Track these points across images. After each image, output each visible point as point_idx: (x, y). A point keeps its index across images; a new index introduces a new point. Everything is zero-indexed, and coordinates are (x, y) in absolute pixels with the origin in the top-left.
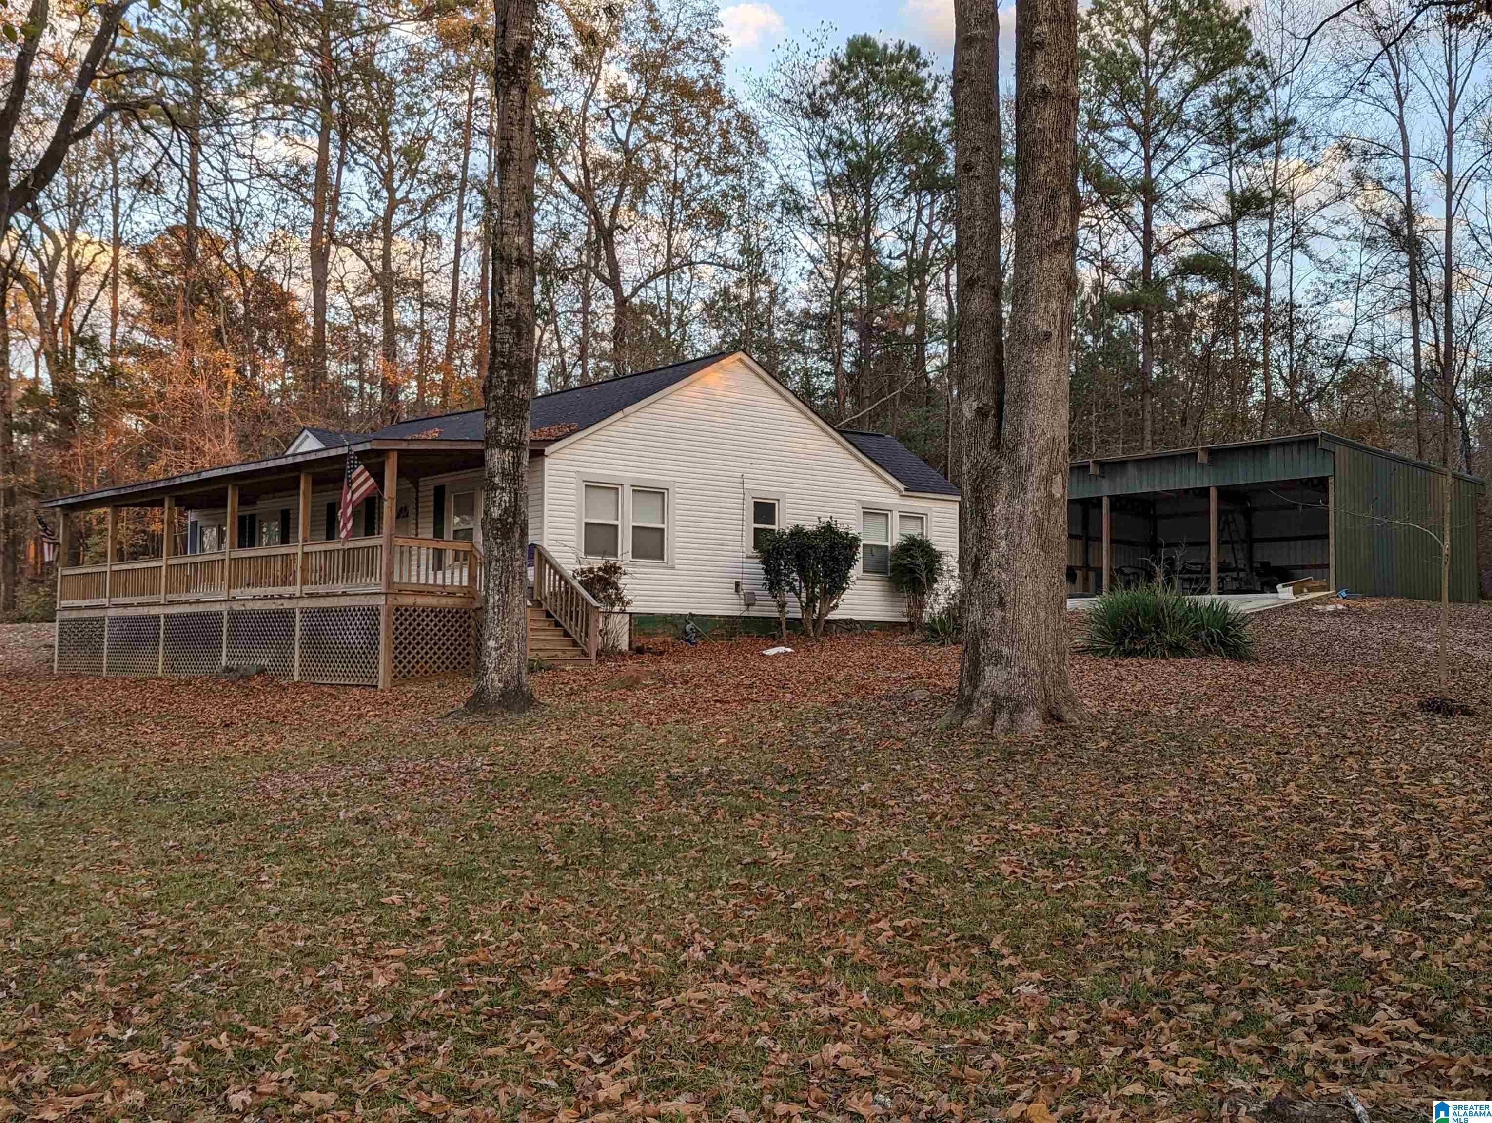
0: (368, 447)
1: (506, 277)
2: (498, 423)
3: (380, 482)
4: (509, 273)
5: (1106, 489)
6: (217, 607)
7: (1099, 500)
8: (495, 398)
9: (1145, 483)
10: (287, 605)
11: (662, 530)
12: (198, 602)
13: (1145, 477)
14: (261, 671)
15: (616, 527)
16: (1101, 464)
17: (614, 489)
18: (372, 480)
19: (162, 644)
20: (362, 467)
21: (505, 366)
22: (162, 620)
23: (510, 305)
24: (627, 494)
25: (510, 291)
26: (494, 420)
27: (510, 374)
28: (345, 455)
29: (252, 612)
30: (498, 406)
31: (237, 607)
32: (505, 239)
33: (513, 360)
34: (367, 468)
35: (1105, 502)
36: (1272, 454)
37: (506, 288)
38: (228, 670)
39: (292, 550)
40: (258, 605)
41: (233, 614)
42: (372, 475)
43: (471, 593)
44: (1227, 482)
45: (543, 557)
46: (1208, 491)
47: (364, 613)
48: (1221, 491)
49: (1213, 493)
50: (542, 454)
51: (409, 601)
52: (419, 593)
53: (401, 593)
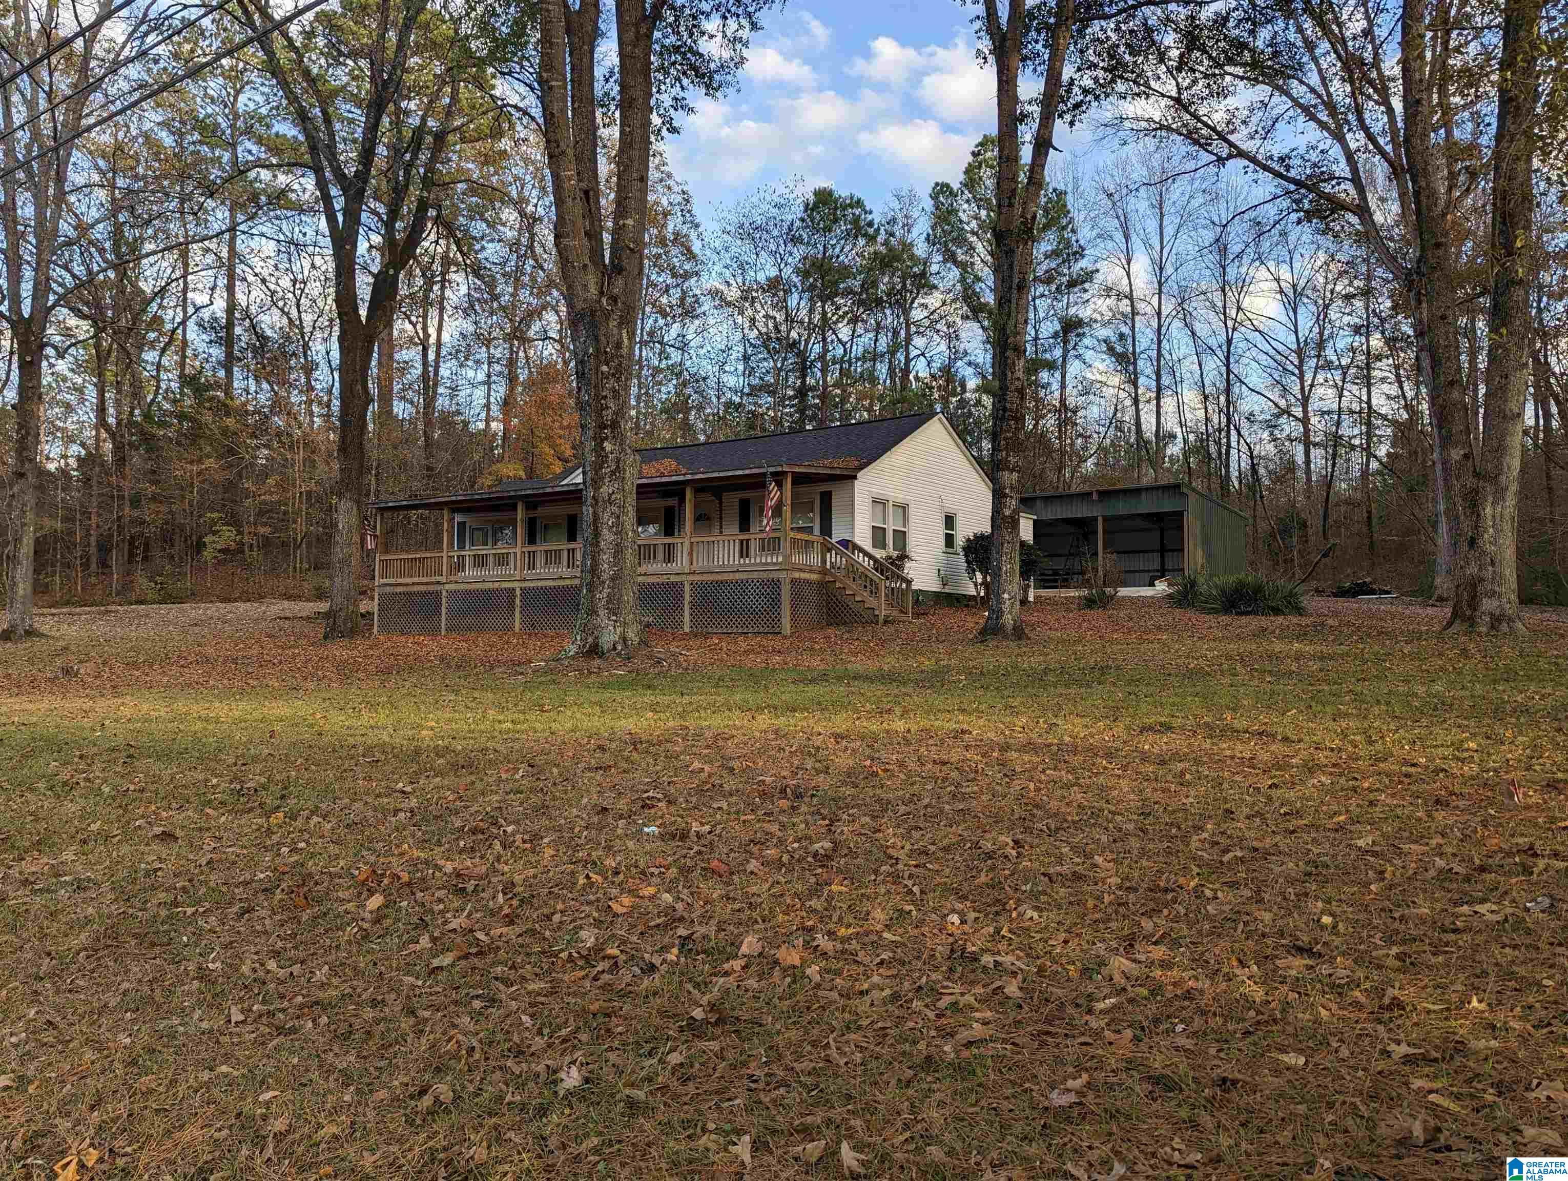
9: (1049, 513)
11: (905, 532)
13: (1050, 509)
15: (885, 529)
17: (884, 504)
19: (518, 610)
20: (773, 483)
22: (518, 592)
24: (890, 507)
28: (762, 474)
43: (823, 571)
44: (1109, 513)
45: (857, 548)
46: (1096, 519)
47: (763, 583)
48: (1105, 519)
49: (1100, 519)
50: (855, 477)
51: (797, 575)
52: (801, 570)
53: (793, 569)
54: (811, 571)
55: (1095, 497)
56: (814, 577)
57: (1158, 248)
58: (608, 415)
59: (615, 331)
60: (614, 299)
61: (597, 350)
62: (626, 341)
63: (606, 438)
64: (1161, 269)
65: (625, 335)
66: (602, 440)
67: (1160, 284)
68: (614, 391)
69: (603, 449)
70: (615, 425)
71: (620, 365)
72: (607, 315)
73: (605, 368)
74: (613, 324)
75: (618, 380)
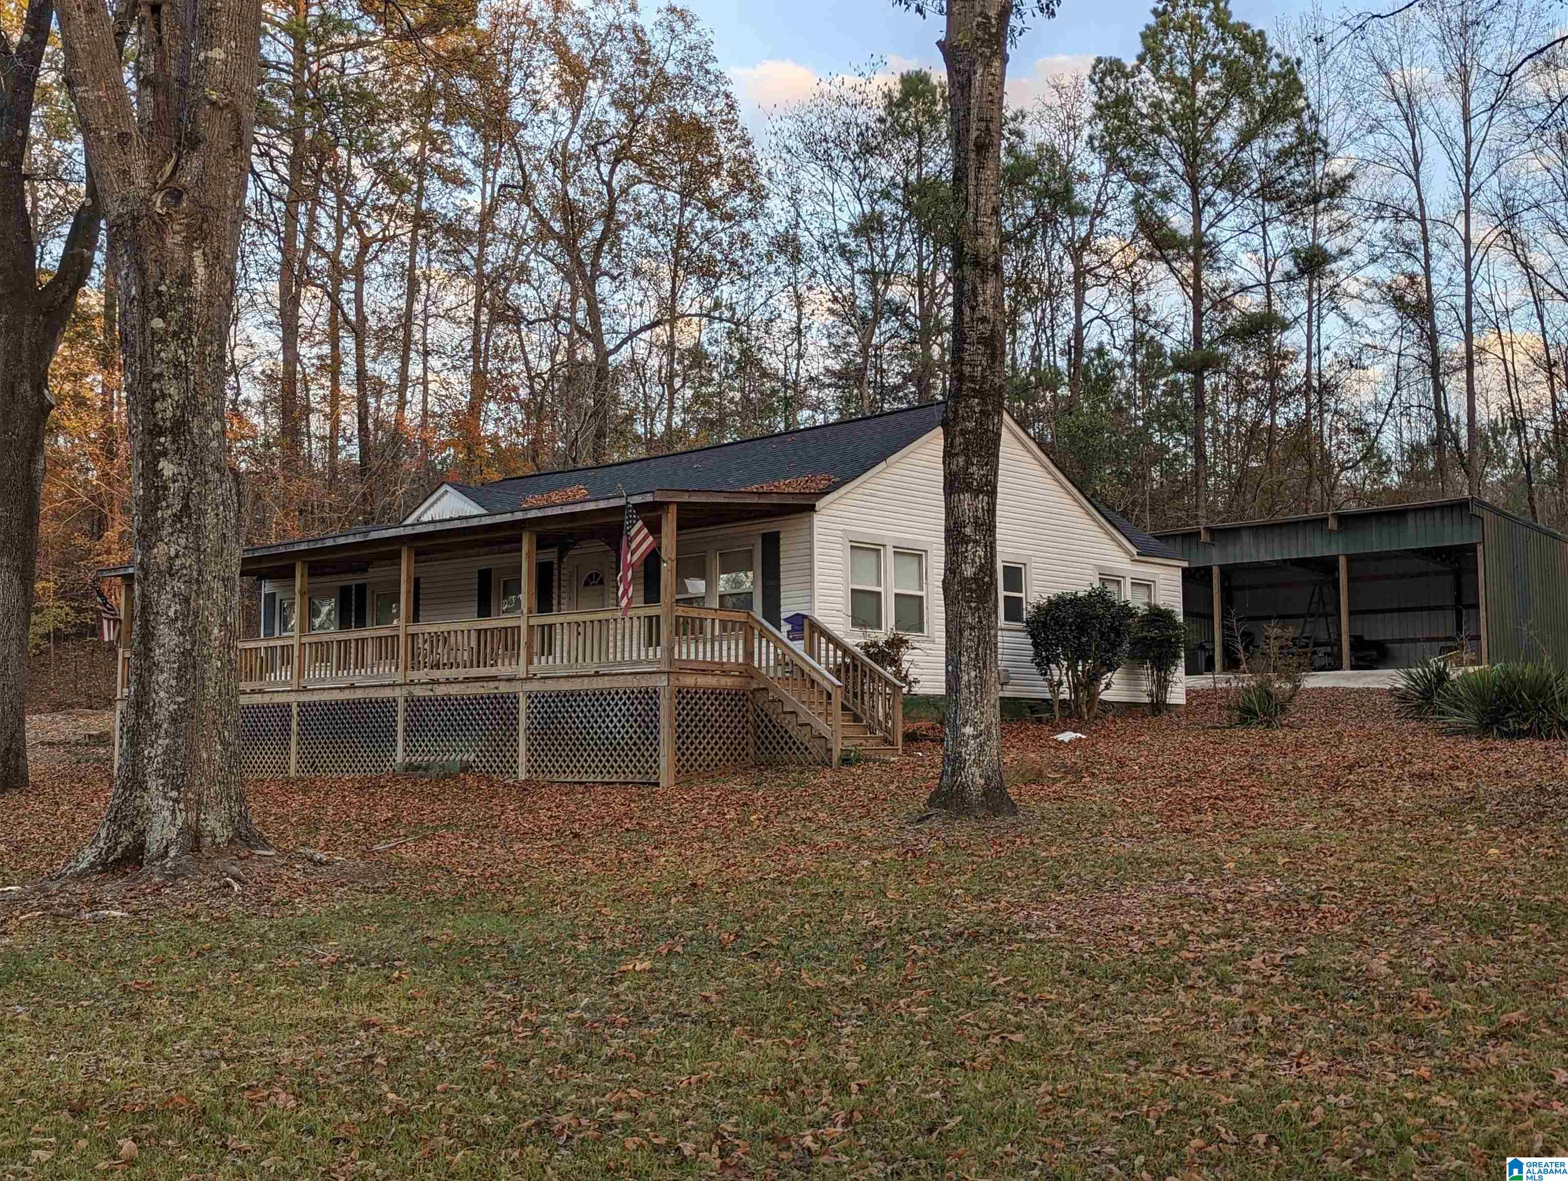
0: (649, 498)
1: (979, 287)
2: (968, 463)
3: (658, 539)
4: (984, 282)
5: (1216, 558)
6: (387, 693)
7: (1209, 570)
8: (963, 433)
9: (1262, 552)
10: (504, 688)
11: (921, 598)
12: (352, 687)
13: (1262, 546)
14: (466, 768)
15: (879, 594)
16: (1211, 531)
17: (875, 550)
18: (651, 539)
19: (294, 739)
20: (640, 523)
21: (977, 393)
22: (295, 710)
23: (984, 320)
24: (889, 558)
25: (985, 302)
26: (961, 460)
27: (983, 403)
28: (623, 507)
29: (446, 699)
30: (967, 443)
31: (419, 692)
32: (981, 241)
33: (987, 387)
34: (646, 524)
35: (1216, 572)
36: (1410, 518)
37: (981, 299)
38: (410, 768)
39: (513, 623)
40: (454, 690)
41: (413, 703)
42: (651, 532)
43: (748, 671)
44: (1359, 549)
45: (817, 629)
46: (1335, 559)
47: (633, 696)
48: (1350, 559)
49: (1342, 561)
50: (812, 508)
51: (689, 681)
52: (703, 672)
53: (681, 671)
54: (725, 673)
55: (1332, 524)
56: (727, 682)
57: (1462, 142)
58: (166, 410)
59: (179, 254)
60: (176, 195)
61: (143, 290)
62: (201, 271)
63: (164, 454)
64: (1468, 173)
65: (198, 260)
66: (156, 458)
67: (1467, 196)
68: (176, 363)
69: (158, 474)
70: (179, 427)
71: (189, 315)
72: (160, 225)
73: (157, 323)
74: (173, 240)
75: (185, 344)
